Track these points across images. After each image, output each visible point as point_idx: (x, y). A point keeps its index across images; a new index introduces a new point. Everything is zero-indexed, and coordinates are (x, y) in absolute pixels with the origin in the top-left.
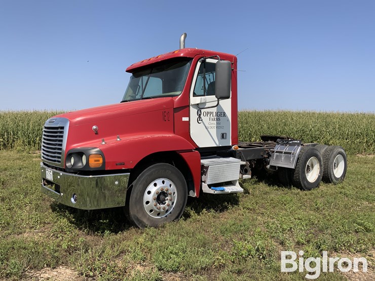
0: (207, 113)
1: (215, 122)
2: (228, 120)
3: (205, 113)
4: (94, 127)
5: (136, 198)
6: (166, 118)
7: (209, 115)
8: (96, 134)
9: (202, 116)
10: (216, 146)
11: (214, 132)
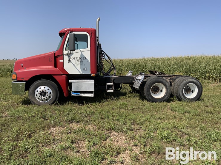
0: (74, 58)
1: (80, 62)
2: (88, 61)
3: (73, 58)
4: (22, 64)
5: (31, 93)
6: (50, 61)
7: (75, 59)
8: (22, 67)
9: (71, 59)
10: (80, 74)
11: (79, 67)
